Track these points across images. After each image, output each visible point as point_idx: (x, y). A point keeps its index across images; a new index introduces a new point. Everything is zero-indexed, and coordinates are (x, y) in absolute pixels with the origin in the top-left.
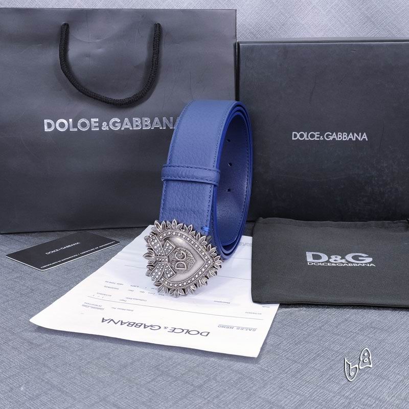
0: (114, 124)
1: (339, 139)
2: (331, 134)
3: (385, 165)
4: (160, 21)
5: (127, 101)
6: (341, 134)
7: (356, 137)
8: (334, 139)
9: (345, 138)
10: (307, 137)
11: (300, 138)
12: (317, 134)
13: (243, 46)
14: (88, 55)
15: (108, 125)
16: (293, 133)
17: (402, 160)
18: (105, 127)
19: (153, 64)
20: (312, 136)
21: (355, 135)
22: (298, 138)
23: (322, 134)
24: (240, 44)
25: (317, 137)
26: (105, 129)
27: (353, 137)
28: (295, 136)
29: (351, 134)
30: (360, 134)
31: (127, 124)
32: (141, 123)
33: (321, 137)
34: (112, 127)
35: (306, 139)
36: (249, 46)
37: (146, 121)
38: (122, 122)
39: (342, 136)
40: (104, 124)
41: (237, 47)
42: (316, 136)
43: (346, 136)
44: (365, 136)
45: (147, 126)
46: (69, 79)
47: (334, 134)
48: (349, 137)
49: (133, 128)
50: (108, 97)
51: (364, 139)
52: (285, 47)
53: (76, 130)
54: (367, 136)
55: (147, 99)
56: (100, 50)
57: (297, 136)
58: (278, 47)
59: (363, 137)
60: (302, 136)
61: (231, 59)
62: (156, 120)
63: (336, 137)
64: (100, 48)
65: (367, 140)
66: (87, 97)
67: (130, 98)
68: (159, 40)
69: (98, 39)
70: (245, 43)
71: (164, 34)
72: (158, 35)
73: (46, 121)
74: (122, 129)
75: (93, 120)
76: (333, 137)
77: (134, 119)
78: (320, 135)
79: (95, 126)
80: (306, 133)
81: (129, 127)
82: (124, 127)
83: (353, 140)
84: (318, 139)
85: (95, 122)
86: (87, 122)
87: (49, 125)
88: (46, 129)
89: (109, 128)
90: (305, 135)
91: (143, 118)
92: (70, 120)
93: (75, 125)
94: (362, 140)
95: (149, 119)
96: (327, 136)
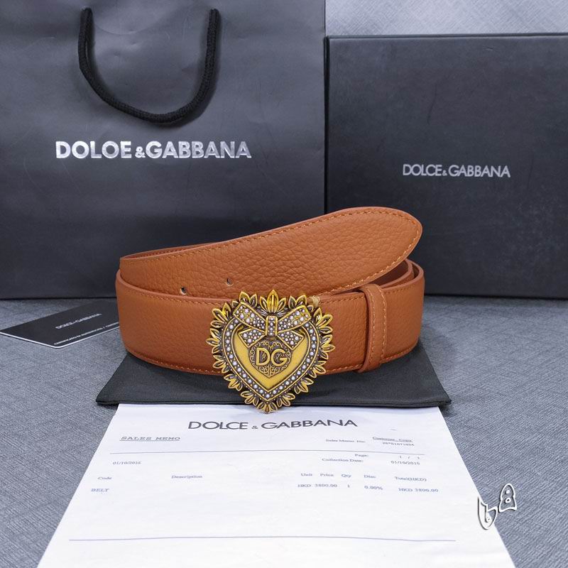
0: (153, 148)
1: (469, 175)
2: (457, 167)
3: (536, 213)
4: (217, 5)
5: (170, 117)
6: (472, 167)
7: (494, 173)
8: (462, 174)
9: (478, 173)
10: (425, 172)
11: (414, 174)
12: (439, 168)
13: (334, 42)
14: (118, 53)
15: (144, 150)
16: (405, 166)
17: (560, 206)
18: (139, 153)
19: (206, 66)
20: (432, 170)
21: (493, 168)
22: (411, 174)
23: (445, 168)
24: (331, 40)
25: (439, 172)
26: (139, 157)
27: (489, 172)
28: (408, 169)
29: (486, 168)
30: (500, 167)
31: (170, 150)
32: (191, 149)
33: (444, 171)
34: (150, 155)
35: (423, 174)
36: (342, 42)
37: (197, 146)
38: (163, 147)
39: (474, 170)
40: (139, 149)
41: (326, 43)
42: (437, 170)
43: (479, 171)
44: (506, 171)
45: (198, 153)
46: (90, 83)
47: (463, 167)
48: (484, 172)
49: (178, 155)
50: (143, 110)
52: (392, 43)
53: (99, 157)
54: (510, 171)
55: (199, 115)
56: (135, 47)
57: (409, 170)
58: (384, 42)
59: (504, 173)
60: (416, 170)
62: (212, 145)
63: (464, 172)
64: (134, 43)
65: (509, 176)
66: (115, 110)
67: (174, 112)
68: (215, 32)
69: (131, 30)
70: (337, 37)
71: (223, 24)
72: (215, 24)
73: (59, 144)
74: (164, 157)
75: (123, 144)
76: (461, 172)
77: (181, 143)
78: (443, 168)
79: (127, 153)
80: (423, 166)
81: (172, 154)
82: (167, 154)
83: (489, 176)
84: (440, 175)
85: (126, 147)
86: (115, 146)
87: (63, 150)
88: (59, 155)
89: (146, 155)
90: (421, 168)
91: (193, 142)
92: (93, 143)
93: (98, 151)
94: (502, 176)
95: (201, 144)
96: (453, 170)
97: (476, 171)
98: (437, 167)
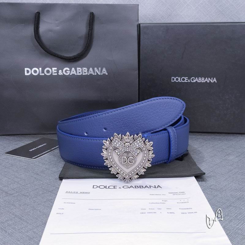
0: (66, 71)
1: (199, 82)
2: (194, 78)
3: (227, 97)
4: (93, 10)
5: (73, 58)
6: (200, 78)
7: (210, 81)
8: (196, 81)
10: (181, 80)
11: (176, 81)
12: (187, 79)
13: (142, 26)
14: (51, 31)
15: (62, 72)
16: (172, 78)
17: (238, 95)
18: (60, 73)
19: (89, 36)
20: (184, 80)
21: (209, 79)
23: (189, 78)
24: (141, 25)
25: (186, 80)
26: (60, 74)
27: (208, 80)
28: (173, 79)
29: (207, 78)
30: (212, 78)
31: (73, 71)
32: (82, 71)
33: (189, 80)
34: (65, 74)
35: (180, 81)
36: (145, 26)
37: (85, 70)
38: (70, 70)
39: (201, 80)
40: (60, 71)
41: (139, 26)
42: (186, 79)
43: (203, 80)
44: (215, 80)
45: (85, 73)
46: (39, 44)
47: (197, 78)
48: (206, 80)
49: (77, 73)
50: (62, 55)
51: (215, 82)
52: (167, 26)
53: (43, 74)
54: (216, 80)
55: (86, 57)
56: (58, 28)
57: (174, 79)
58: (163, 26)
59: (214, 81)
60: (177, 79)
61: (135, 33)
62: (91, 69)
63: (197, 80)
64: (58, 26)
65: (216, 82)
66: (50, 55)
67: (75, 56)
68: (93, 22)
69: (57, 21)
70: (143, 24)
71: (96, 18)
72: (92, 19)
73: (26, 69)
74: (71, 74)
75: (53, 69)
76: (196, 80)
77: (78, 69)
78: (188, 79)
79: (55, 73)
80: (180, 78)
81: (74, 73)
82: (72, 73)
83: (208, 82)
84: (187, 81)
85: (55, 70)
86: (50, 70)
87: (28, 72)
88: (26, 74)
89: (63, 73)
90: (179, 79)
91: (83, 68)
92: (40, 69)
93: (43, 72)
94: (213, 82)
95: (86, 69)
96: (192, 80)
97: (202, 80)
98: (186, 78)
